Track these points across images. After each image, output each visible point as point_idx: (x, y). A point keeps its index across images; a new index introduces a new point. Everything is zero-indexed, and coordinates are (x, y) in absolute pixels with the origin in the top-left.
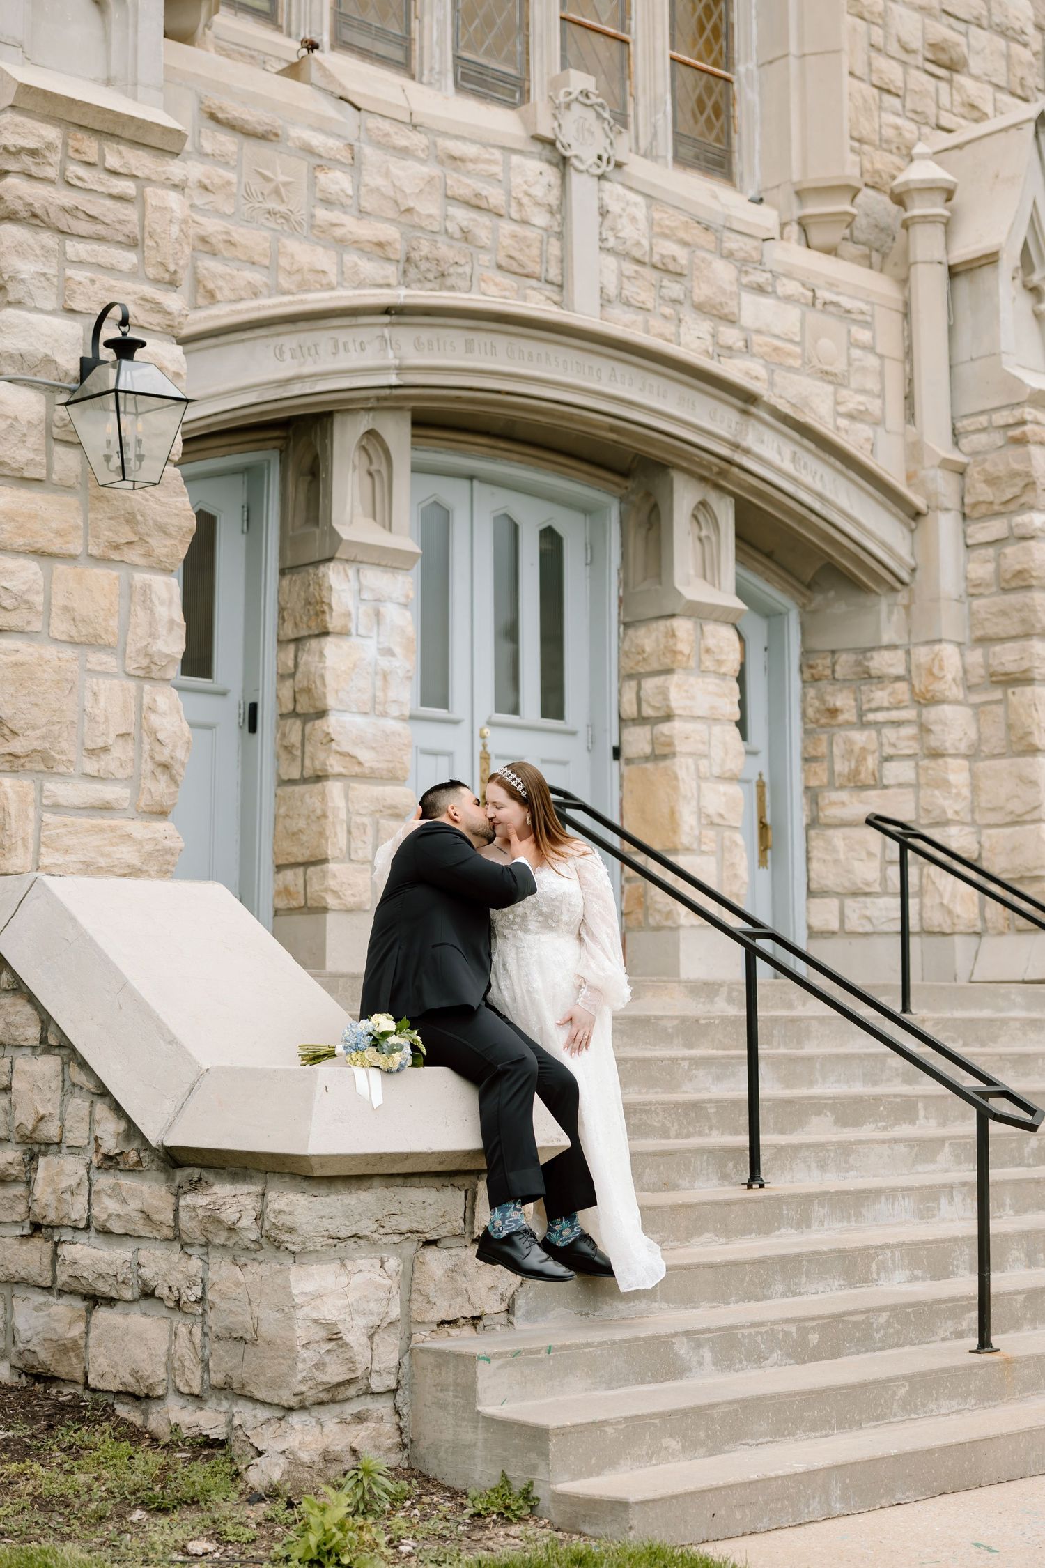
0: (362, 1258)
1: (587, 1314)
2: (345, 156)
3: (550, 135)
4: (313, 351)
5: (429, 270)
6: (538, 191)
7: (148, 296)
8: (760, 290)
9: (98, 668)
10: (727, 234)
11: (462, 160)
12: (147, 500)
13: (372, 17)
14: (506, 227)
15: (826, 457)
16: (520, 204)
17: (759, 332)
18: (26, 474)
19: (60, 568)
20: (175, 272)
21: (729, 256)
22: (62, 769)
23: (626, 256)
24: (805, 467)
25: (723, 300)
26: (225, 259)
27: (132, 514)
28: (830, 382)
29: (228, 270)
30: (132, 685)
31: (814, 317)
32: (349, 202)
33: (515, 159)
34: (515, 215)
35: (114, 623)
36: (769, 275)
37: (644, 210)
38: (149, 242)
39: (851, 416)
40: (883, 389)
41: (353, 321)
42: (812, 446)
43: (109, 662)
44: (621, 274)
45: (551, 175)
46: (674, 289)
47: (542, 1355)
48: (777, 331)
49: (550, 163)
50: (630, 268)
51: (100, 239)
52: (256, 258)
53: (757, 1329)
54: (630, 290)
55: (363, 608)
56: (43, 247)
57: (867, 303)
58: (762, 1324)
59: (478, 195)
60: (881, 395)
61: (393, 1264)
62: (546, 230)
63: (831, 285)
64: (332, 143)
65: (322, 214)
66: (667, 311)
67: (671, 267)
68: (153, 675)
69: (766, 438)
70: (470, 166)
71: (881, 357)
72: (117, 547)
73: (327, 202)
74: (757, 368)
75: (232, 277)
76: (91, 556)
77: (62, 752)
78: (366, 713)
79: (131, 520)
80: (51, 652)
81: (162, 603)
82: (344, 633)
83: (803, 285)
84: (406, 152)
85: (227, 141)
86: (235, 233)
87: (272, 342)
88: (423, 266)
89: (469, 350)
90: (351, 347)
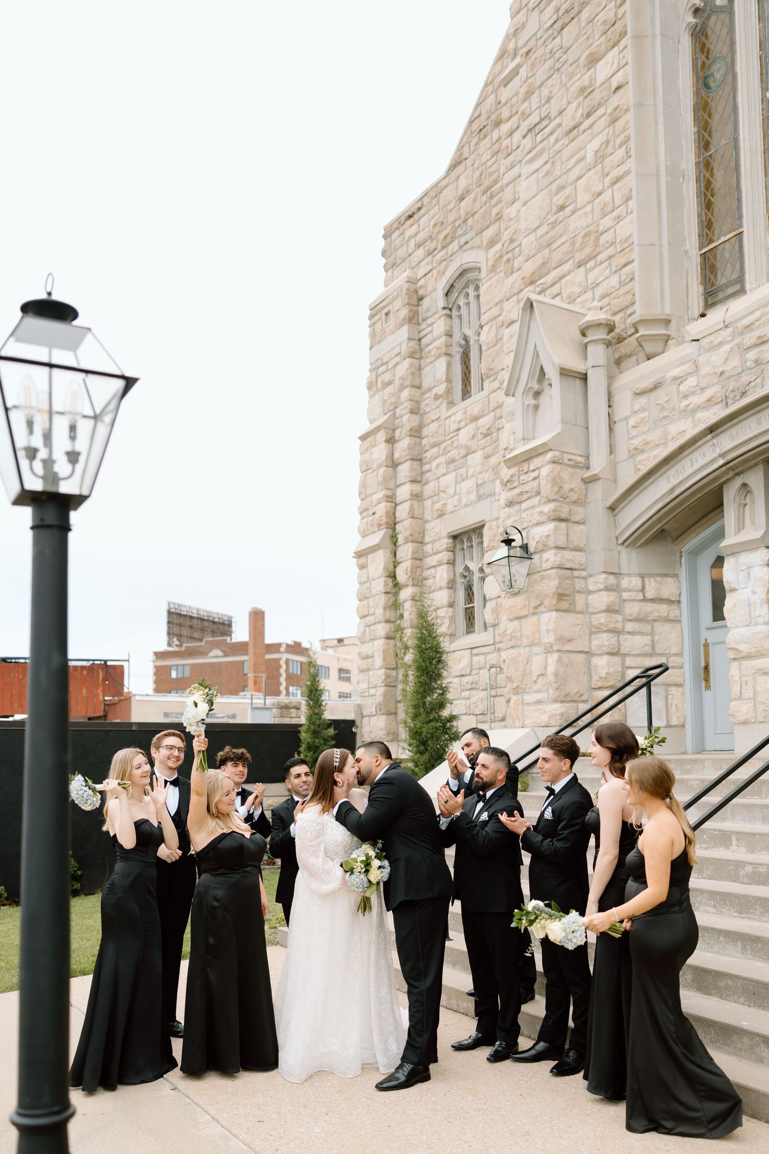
2: (693, 368)
4: (682, 470)
5: (735, 396)
11: (752, 324)
12: (543, 587)
26: (646, 451)
27: (538, 594)
29: (646, 455)
30: (544, 656)
32: (696, 389)
43: (538, 649)
51: (530, 498)
52: (657, 443)
55: (741, 574)
59: (759, 338)
64: (684, 367)
65: (684, 404)
68: (549, 651)
70: (757, 324)
72: (536, 608)
73: (686, 396)
76: (530, 614)
79: (538, 596)
84: (721, 344)
85: (643, 400)
86: (649, 437)
87: (664, 477)
88: (731, 396)
89: (759, 423)
90: (699, 458)
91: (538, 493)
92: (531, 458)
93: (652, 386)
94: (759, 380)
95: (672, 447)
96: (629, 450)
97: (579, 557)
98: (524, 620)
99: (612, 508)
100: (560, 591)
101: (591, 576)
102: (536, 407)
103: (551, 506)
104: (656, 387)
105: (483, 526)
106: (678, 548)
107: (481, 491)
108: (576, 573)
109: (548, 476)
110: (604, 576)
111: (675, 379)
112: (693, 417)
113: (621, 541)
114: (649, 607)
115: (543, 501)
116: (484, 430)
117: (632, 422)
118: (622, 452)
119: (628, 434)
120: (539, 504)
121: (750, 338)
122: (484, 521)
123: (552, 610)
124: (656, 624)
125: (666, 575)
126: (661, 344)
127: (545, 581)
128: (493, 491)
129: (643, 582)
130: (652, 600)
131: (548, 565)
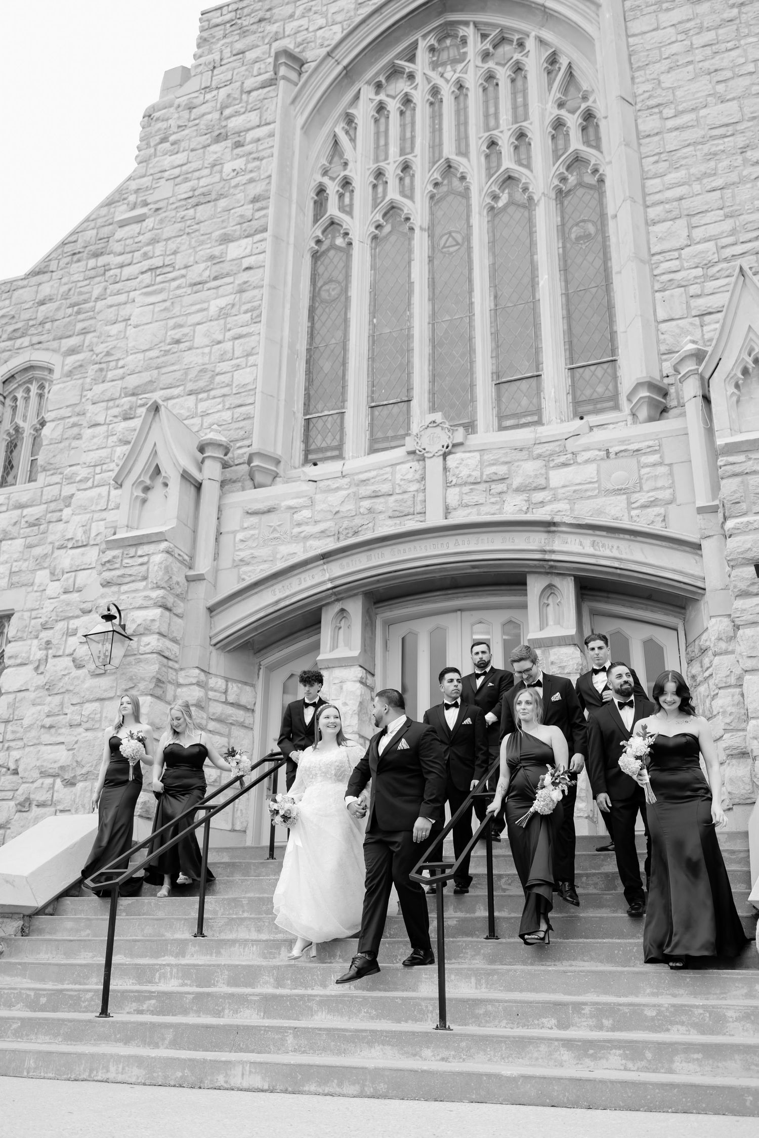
2: (309, 503)
3: (413, 449)
4: (289, 587)
5: (348, 533)
6: (410, 476)
7: (147, 595)
8: (565, 465)
10: (536, 446)
11: (368, 480)
12: (139, 670)
13: (390, 433)
14: (392, 499)
15: (617, 535)
16: (400, 486)
17: (564, 487)
20: (157, 583)
21: (539, 456)
23: (466, 484)
24: (603, 546)
25: (531, 480)
26: (251, 564)
28: (624, 494)
29: (252, 567)
31: (606, 465)
32: (310, 520)
33: (398, 467)
34: (398, 491)
36: (570, 456)
37: (478, 457)
39: (644, 506)
40: (673, 482)
41: (305, 568)
42: (604, 533)
44: (461, 494)
45: (416, 465)
46: (501, 487)
48: (578, 482)
49: (419, 460)
50: (466, 489)
51: (133, 581)
52: (265, 559)
54: (467, 499)
57: (654, 440)
59: (376, 491)
60: (672, 486)
62: (417, 491)
63: (622, 442)
64: (301, 500)
65: (296, 530)
66: (493, 500)
67: (495, 478)
69: (569, 541)
70: (372, 481)
71: (670, 465)
72: (126, 690)
73: (299, 525)
74: (563, 506)
75: (253, 570)
79: (131, 679)
80: (100, 734)
83: (600, 450)
84: (338, 489)
85: (254, 520)
86: (256, 553)
87: (270, 589)
88: (344, 533)
89: (369, 559)
90: (308, 579)
91: (145, 578)
92: (141, 544)
93: (266, 509)
94: (371, 525)
95: (280, 566)
96: (234, 561)
97: (175, 648)
98: (107, 703)
99: (211, 610)
100: (159, 676)
101: (181, 669)
102: (144, 501)
103: (161, 592)
104: (269, 511)
105: (12, 615)
106: (258, 660)
107: (15, 579)
108: (171, 663)
109: (161, 563)
110: (197, 671)
111: (290, 508)
112: (305, 543)
113: (214, 641)
114: (230, 710)
115: (150, 586)
116: (31, 520)
117: (240, 536)
118: (226, 561)
119: (235, 546)
120: (145, 589)
121: (365, 491)
122: (13, 609)
123: (146, 695)
124: (233, 727)
125: (246, 683)
126: (270, 479)
127: (142, 665)
128: (31, 581)
129: (227, 685)
130: (232, 704)
131: (148, 649)
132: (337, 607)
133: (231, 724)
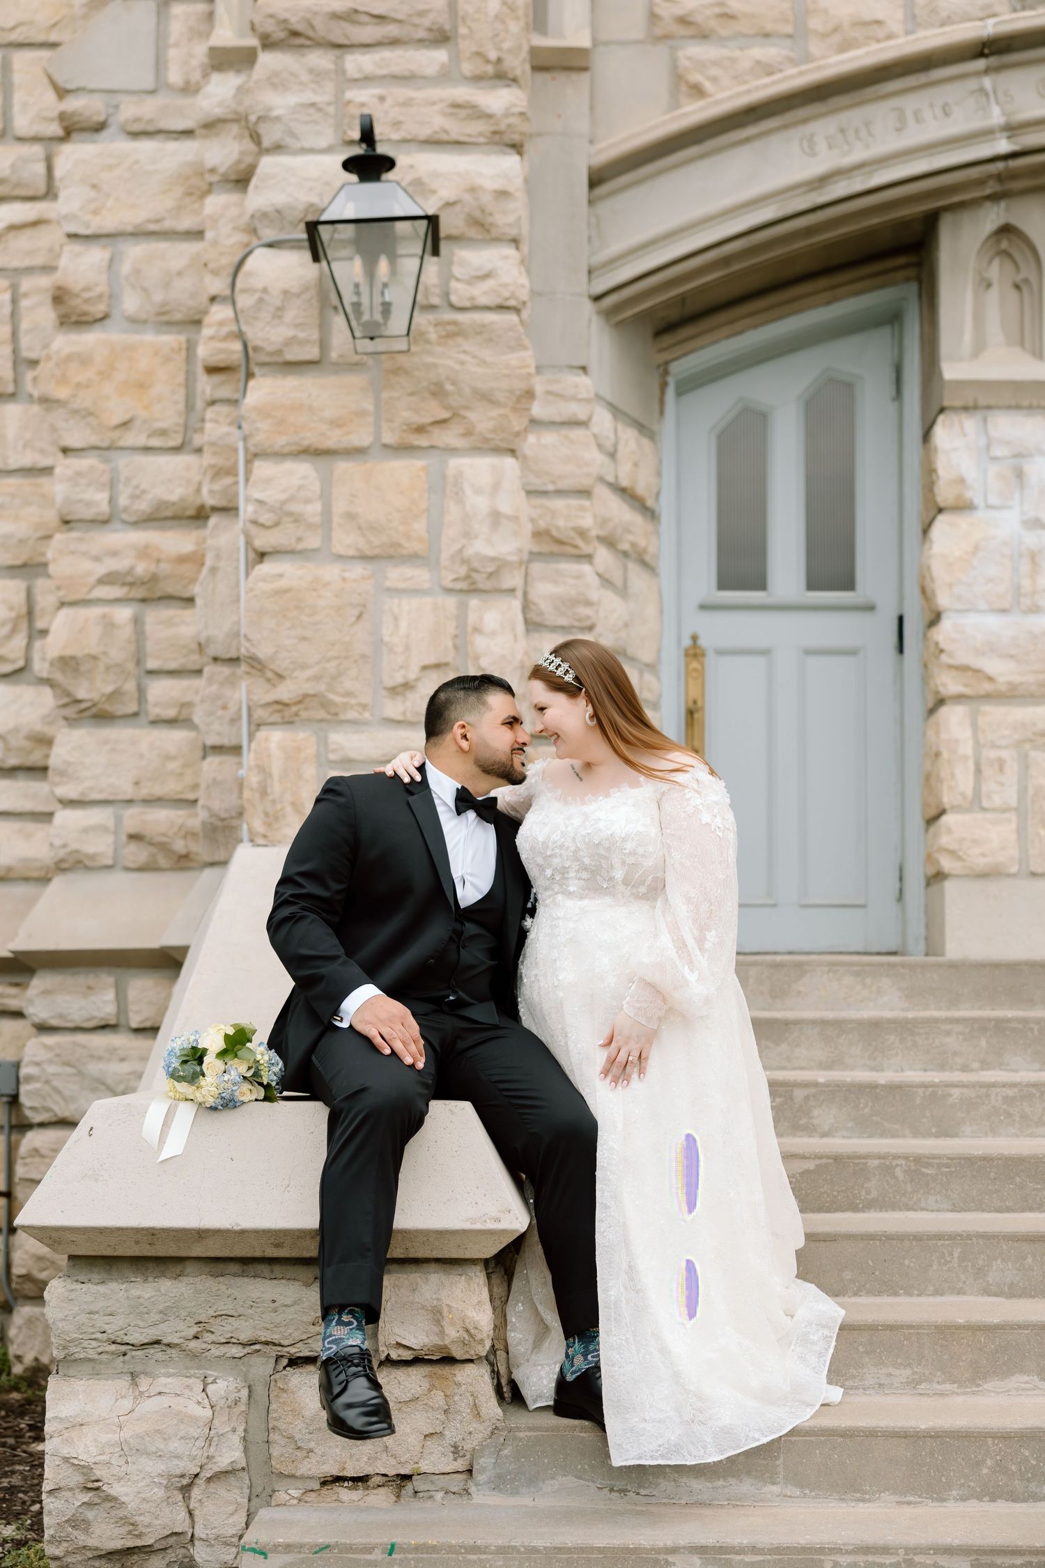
0: (168, 1375)
1: (623, 1491)
4: (863, 133)
7: (460, 100)
9: (403, 585)
12: (462, 363)
18: (290, 356)
19: (342, 466)
20: (499, 60)
22: (351, 715)
26: (722, 39)
27: (439, 385)
29: (725, 52)
30: (451, 602)
35: (420, 527)
38: (463, 30)
41: (922, 78)
43: (420, 576)
47: (377, 1555)
53: (870, 1558)
55: (993, 469)
56: (311, 71)
58: (885, 1550)
61: (224, 1386)
68: (480, 586)
72: (420, 429)
75: (733, 60)
76: (385, 446)
77: (349, 694)
78: (1004, 611)
79: (437, 392)
80: (331, 572)
81: (478, 491)
82: (963, 507)
90: (927, 114)
91: (443, 37)
96: (654, 17)
99: (598, 180)
106: (666, 360)
110: (586, 381)
113: (596, 287)
115: (467, 67)
118: (622, 14)
125: (643, 429)
129: (616, 431)
130: (626, 494)
131: (482, 293)
132: (992, 217)
133: (625, 554)
